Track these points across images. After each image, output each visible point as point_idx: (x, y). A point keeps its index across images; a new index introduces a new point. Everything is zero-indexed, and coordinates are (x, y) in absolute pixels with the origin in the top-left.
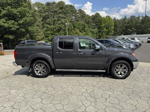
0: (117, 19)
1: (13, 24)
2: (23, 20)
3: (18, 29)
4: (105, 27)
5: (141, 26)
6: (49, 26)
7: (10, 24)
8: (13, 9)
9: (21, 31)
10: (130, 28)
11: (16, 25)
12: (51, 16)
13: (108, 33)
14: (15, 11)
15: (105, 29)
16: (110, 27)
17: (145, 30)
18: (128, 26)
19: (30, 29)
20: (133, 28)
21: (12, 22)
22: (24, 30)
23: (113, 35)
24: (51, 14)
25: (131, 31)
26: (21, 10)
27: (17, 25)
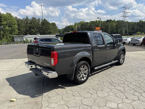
0: (19, 19)
4: (6, 25)
5: (42, 27)
10: (33, 28)
13: (12, 32)
15: (7, 28)
16: (13, 26)
17: (45, 32)
18: (31, 27)
20: (35, 29)
23: (17, 35)
25: (34, 31)
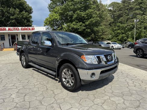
1: (81, 26)
2: (90, 21)
3: (84, 30)
6: (121, 25)
7: (78, 26)
8: (81, 13)
9: (87, 31)
11: (83, 26)
12: (125, 13)
14: (83, 14)
19: (95, 29)
21: (80, 24)
22: (89, 30)
24: (125, 12)
26: (88, 12)
27: (85, 26)
